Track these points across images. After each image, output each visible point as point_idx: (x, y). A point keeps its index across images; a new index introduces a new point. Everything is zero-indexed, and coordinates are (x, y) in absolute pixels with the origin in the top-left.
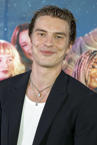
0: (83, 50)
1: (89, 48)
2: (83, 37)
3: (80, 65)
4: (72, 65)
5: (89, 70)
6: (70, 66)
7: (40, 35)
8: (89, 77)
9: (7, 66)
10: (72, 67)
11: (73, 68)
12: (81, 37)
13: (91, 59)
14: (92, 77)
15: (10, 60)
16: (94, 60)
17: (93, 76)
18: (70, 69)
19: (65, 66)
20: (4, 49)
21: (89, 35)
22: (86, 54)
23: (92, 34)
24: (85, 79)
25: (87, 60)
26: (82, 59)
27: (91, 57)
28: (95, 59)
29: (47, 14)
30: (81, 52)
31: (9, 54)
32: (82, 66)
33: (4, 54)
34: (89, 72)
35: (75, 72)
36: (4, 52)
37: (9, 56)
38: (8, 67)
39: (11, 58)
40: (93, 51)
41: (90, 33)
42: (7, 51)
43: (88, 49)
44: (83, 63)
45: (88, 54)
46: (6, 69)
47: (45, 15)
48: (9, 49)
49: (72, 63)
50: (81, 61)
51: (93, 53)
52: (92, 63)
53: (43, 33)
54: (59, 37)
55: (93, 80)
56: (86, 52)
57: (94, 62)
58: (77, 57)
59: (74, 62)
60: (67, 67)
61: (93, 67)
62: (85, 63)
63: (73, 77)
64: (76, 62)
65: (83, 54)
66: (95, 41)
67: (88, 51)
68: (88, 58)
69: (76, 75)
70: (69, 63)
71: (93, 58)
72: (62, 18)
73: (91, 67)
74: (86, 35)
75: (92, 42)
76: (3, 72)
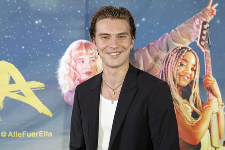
0: (170, 47)
1: (177, 45)
2: (169, 33)
3: (167, 62)
4: (159, 64)
5: (177, 68)
6: (157, 64)
7: (104, 39)
8: (178, 76)
9: (90, 68)
10: (159, 65)
11: (160, 67)
12: (167, 34)
13: (179, 56)
14: (180, 76)
15: (93, 61)
16: (182, 58)
17: (182, 74)
18: (157, 68)
19: (152, 65)
20: (86, 50)
21: (175, 31)
22: (173, 51)
23: (179, 29)
24: (174, 78)
25: (175, 58)
26: (170, 57)
27: (179, 54)
28: (184, 56)
29: (106, 17)
30: (168, 50)
31: (92, 54)
32: (170, 64)
33: (86, 54)
34: (177, 70)
35: (163, 71)
36: (87, 52)
37: (92, 56)
38: (92, 68)
39: (94, 59)
40: (180, 48)
41: (177, 28)
42: (90, 51)
43: (175, 45)
44: (171, 61)
45: (175, 51)
46: (90, 70)
47: (104, 18)
48: (91, 49)
49: (159, 61)
50: (169, 59)
51: (180, 50)
52: (180, 61)
53: (106, 36)
54: (122, 37)
55: (182, 78)
56: (173, 49)
57: (182, 59)
58: (164, 55)
59: (161, 60)
60: (153, 66)
61: (182, 65)
62: (172, 61)
63: (160, 78)
64: (163, 60)
65: (170, 52)
66: (182, 36)
67: (175, 47)
68: (175, 55)
69: (164, 74)
70: (155, 62)
71: (181, 55)
72: (121, 18)
73: (179, 65)
74: (173, 30)
75: (179, 38)
76: (86, 73)
